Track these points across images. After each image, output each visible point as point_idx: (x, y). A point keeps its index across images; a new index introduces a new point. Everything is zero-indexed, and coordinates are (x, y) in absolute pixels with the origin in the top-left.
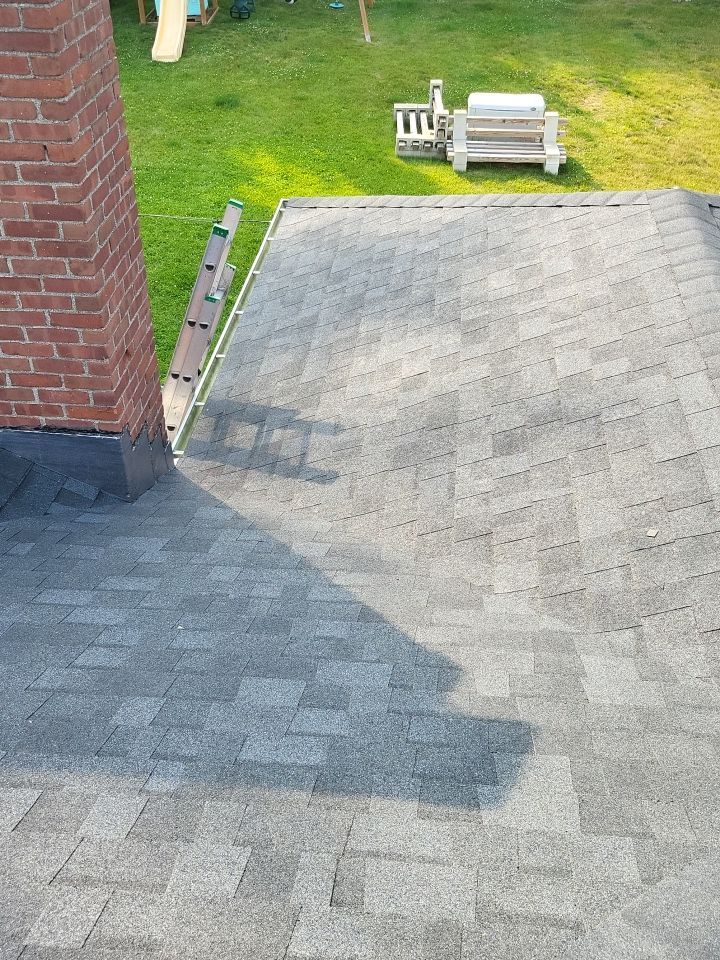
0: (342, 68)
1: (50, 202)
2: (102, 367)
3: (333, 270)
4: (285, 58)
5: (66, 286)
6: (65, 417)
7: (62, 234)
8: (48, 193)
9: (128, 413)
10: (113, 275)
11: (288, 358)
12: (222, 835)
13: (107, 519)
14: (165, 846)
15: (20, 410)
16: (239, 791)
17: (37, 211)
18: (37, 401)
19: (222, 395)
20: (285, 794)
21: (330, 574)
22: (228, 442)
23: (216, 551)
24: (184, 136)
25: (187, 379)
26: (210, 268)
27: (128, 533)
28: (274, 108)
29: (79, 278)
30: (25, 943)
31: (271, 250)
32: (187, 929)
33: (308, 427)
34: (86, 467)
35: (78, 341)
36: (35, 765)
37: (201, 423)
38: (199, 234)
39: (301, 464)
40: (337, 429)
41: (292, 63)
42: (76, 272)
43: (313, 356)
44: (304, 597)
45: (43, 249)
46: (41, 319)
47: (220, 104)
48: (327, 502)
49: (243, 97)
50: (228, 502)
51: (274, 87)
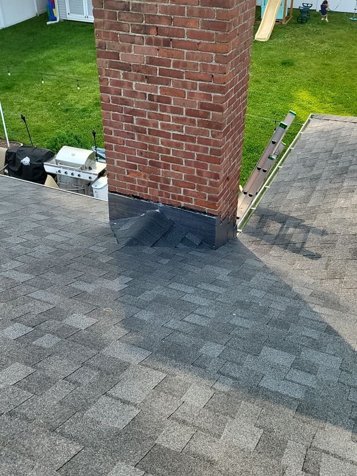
0: (351, 51)
1: (209, 102)
2: (216, 183)
3: (333, 152)
4: (322, 43)
5: (207, 142)
6: (193, 204)
7: (211, 117)
8: (209, 97)
9: (222, 207)
10: (230, 140)
11: (302, 193)
12: (249, 420)
13: (203, 255)
14: (221, 417)
15: (174, 197)
16: (259, 401)
17: (202, 106)
18: (182, 194)
19: (265, 206)
20: (281, 408)
21: (311, 306)
22: (265, 230)
23: (253, 281)
24: (263, 78)
25: (251, 196)
26: (274, 143)
27: (212, 264)
28: (311, 68)
29: (214, 139)
30: (156, 442)
31: (301, 139)
32: (230, 460)
33: (308, 229)
34: (197, 229)
35: (207, 169)
36: (164, 362)
37: (253, 218)
38: (261, 126)
39: (302, 247)
40: (324, 233)
41: (325, 46)
42: (213, 136)
43: (316, 194)
44: (297, 314)
45: (201, 123)
46: (192, 156)
47: (284, 63)
48: (312, 269)
49: (296, 61)
50: (262, 259)
51: (313, 58)
